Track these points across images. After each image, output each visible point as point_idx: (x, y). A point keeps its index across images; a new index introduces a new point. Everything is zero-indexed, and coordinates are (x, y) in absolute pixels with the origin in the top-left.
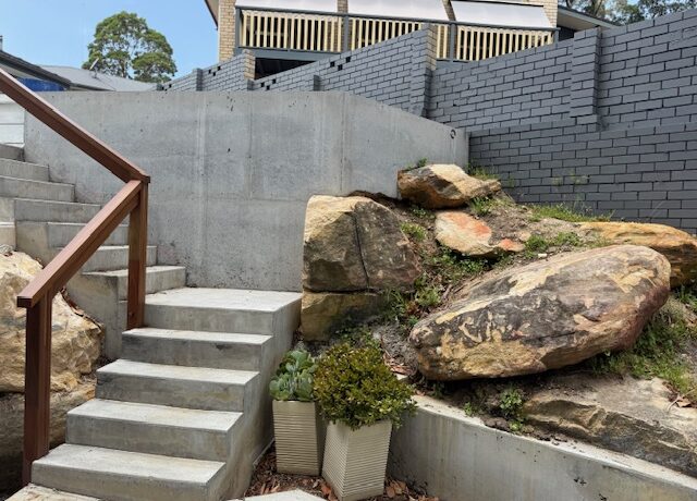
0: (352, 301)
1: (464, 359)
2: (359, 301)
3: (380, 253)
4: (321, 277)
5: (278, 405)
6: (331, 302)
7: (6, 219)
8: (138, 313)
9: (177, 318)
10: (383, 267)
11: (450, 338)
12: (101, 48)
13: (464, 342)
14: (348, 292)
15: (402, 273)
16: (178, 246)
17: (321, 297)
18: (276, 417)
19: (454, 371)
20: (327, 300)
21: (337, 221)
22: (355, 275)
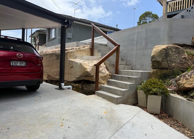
0: (164, 71)
1: (185, 83)
2: (167, 71)
3: (175, 59)
4: (155, 65)
5: (138, 91)
6: (158, 71)
7: (100, 56)
8: (117, 72)
9: (123, 73)
10: (175, 63)
11: (183, 78)
12: (140, 22)
13: (186, 79)
14: (163, 69)
15: (182, 64)
16: (131, 61)
17: (155, 70)
18: (138, 93)
19: (182, 87)
20: (157, 71)
21: (160, 51)
22: (165, 64)
